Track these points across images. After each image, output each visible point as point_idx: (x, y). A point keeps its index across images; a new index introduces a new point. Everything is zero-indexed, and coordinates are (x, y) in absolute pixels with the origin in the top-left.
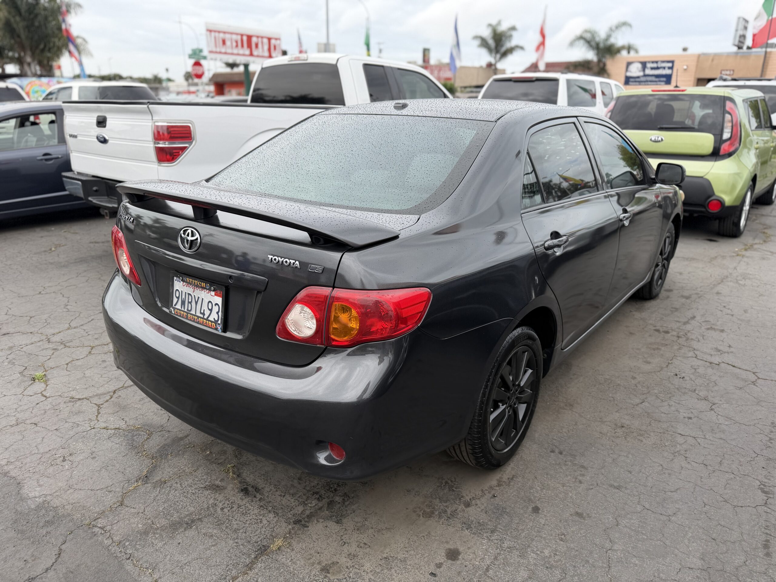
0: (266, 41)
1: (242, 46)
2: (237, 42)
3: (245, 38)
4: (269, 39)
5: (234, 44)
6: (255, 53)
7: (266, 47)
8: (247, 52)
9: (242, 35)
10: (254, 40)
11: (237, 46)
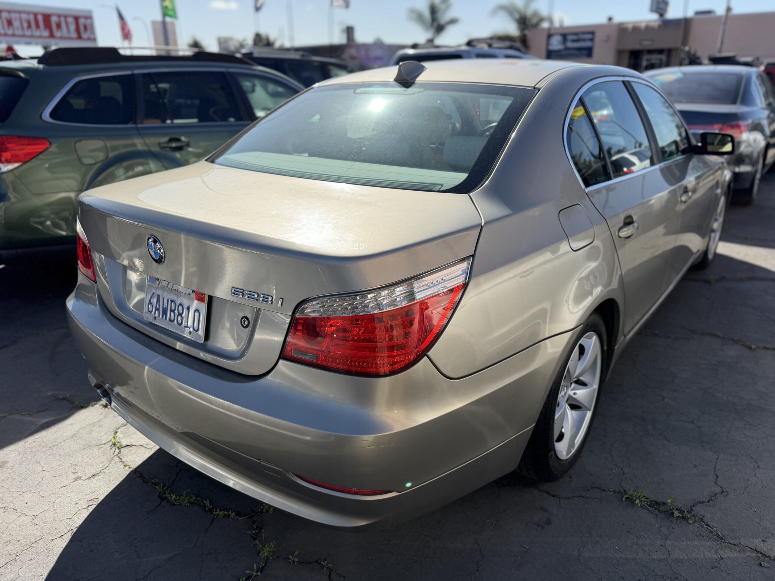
0: (71, 20)
1: (38, 26)
2: (29, 23)
3: (40, 18)
4: (76, 19)
5: (25, 25)
6: (58, 34)
7: (72, 27)
8: (46, 33)
9: (35, 15)
10: (54, 19)
11: (29, 26)
